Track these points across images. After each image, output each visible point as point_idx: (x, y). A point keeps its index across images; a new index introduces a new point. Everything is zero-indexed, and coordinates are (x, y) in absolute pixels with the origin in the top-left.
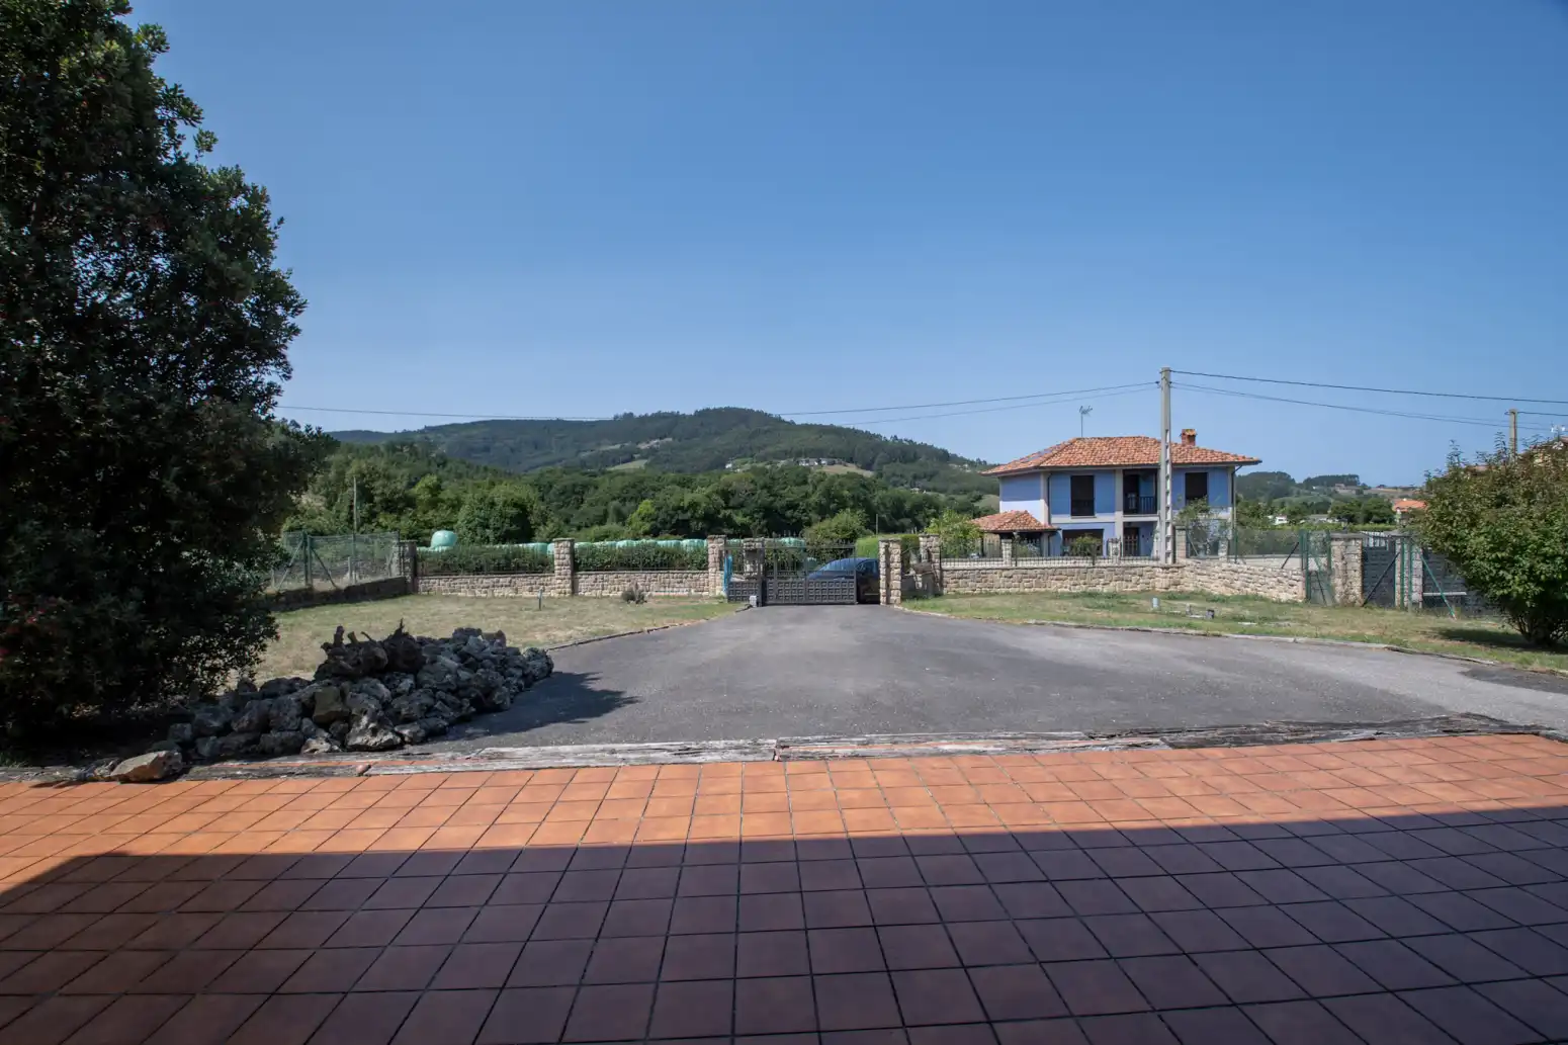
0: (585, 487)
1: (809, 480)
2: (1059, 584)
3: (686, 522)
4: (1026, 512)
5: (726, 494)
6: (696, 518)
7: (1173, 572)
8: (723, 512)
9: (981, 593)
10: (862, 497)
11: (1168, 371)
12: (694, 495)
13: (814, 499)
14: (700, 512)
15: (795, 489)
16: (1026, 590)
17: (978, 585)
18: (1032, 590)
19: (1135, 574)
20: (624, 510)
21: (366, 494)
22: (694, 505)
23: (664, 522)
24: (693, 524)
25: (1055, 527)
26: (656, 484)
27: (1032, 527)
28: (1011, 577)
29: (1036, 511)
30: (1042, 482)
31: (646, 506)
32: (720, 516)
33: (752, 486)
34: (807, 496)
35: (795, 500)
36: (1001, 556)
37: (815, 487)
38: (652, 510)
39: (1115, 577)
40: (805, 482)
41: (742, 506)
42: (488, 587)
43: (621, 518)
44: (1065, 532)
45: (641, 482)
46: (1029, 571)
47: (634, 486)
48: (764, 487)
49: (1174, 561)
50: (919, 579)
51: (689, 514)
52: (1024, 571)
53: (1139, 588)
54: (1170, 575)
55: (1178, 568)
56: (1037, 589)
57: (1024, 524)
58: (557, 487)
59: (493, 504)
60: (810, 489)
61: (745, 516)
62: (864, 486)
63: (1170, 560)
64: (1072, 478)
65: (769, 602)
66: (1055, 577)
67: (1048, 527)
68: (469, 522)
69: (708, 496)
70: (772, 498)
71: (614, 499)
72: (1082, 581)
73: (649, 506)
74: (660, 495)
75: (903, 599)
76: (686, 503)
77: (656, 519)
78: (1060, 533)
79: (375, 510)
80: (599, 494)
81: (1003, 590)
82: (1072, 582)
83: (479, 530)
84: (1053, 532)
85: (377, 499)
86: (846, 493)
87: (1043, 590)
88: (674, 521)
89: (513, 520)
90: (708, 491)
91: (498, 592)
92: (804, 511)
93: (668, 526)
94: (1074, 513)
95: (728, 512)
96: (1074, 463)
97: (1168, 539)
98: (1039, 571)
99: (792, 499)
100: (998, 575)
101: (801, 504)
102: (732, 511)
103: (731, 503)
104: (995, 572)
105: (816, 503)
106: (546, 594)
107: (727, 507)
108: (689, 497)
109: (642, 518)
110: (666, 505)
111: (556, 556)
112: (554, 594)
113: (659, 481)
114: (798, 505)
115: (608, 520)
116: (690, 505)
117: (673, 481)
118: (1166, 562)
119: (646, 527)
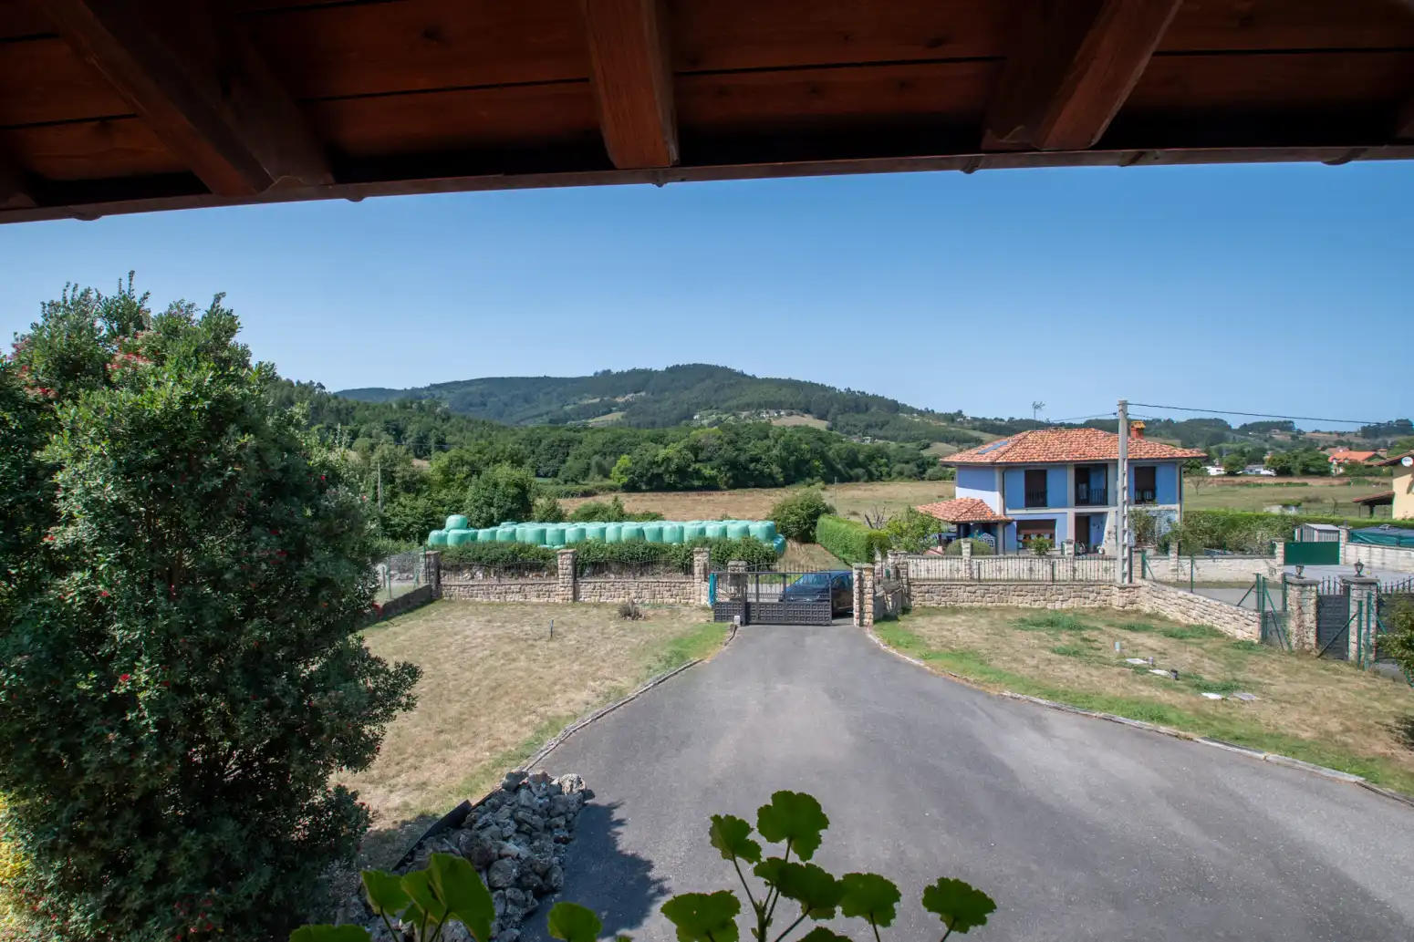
0: (570, 443)
1: (770, 435)
2: (1020, 599)
3: (659, 476)
4: (982, 501)
5: (696, 449)
6: (669, 472)
7: (1130, 592)
8: (693, 466)
9: (946, 607)
10: (819, 450)
12: (667, 451)
13: (775, 452)
14: (673, 466)
15: (759, 444)
16: (989, 604)
17: (943, 599)
18: (994, 604)
19: (1093, 592)
20: (605, 464)
21: (388, 477)
22: (667, 460)
23: (641, 476)
24: (666, 478)
25: (1010, 518)
26: (633, 440)
27: (988, 517)
28: (975, 592)
29: (992, 502)
30: (997, 477)
31: (624, 461)
32: (691, 469)
33: (719, 441)
34: (769, 449)
35: (759, 454)
36: (961, 553)
37: (776, 441)
38: (630, 465)
39: (1073, 594)
40: (767, 437)
41: (710, 459)
42: (501, 593)
43: (602, 472)
44: (1019, 522)
45: (619, 438)
47: (613, 442)
48: (730, 442)
49: (1131, 581)
50: (890, 599)
51: (663, 468)
52: (986, 587)
53: (1096, 605)
54: (1127, 594)
55: (1134, 588)
56: (999, 604)
57: (980, 514)
58: (545, 442)
59: (496, 485)
60: (771, 443)
61: (712, 469)
62: (820, 439)
63: (1126, 580)
64: (1027, 472)
65: (753, 621)
66: (1017, 593)
67: (1004, 518)
68: (476, 501)
69: (679, 451)
70: (737, 453)
71: (596, 453)
72: (1042, 598)
73: (627, 461)
74: (637, 451)
75: (875, 622)
76: (659, 459)
77: (633, 473)
78: (1015, 523)
79: (396, 490)
80: (583, 449)
81: (966, 605)
82: (1032, 598)
84: (1008, 523)
85: (398, 481)
86: (804, 446)
87: (1005, 604)
88: (649, 474)
90: (679, 446)
91: (509, 598)
92: (766, 463)
93: (645, 479)
94: (1028, 505)
95: (697, 466)
96: (1028, 459)
97: (1124, 560)
98: (1001, 587)
99: (755, 453)
100: (962, 590)
101: (763, 457)
102: (701, 464)
103: (700, 457)
104: (959, 587)
105: (777, 456)
106: (551, 600)
107: (697, 461)
108: (662, 453)
109: (622, 473)
110: (642, 460)
111: (560, 566)
112: (558, 600)
113: (635, 437)
114: (761, 458)
115: (591, 474)
116: (664, 460)
117: (648, 438)
118: (1123, 582)
119: (625, 480)
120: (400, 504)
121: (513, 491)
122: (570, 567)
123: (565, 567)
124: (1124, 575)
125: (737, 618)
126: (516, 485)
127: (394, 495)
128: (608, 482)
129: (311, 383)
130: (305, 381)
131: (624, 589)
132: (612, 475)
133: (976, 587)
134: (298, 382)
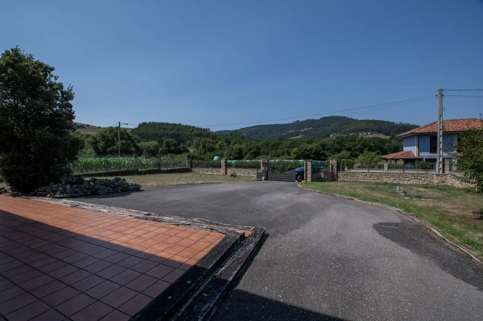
0: (279, 144)
1: (357, 140)
2: (387, 179)
3: (309, 155)
4: (410, 151)
5: (323, 146)
7: (442, 177)
8: (322, 151)
10: (379, 146)
11: (441, 90)
12: (311, 146)
13: (358, 147)
14: (313, 152)
15: (351, 143)
17: (352, 178)
18: (375, 181)
19: (423, 177)
20: (289, 151)
21: (204, 147)
22: (311, 149)
23: (301, 155)
24: (311, 155)
25: (421, 157)
26: (300, 143)
28: (366, 176)
29: (414, 151)
30: (416, 139)
31: (295, 150)
32: (321, 153)
33: (333, 143)
34: (356, 145)
35: (350, 147)
37: (359, 142)
38: (297, 151)
39: (413, 178)
40: (355, 141)
41: (329, 149)
43: (289, 154)
44: (426, 159)
45: (295, 142)
46: (374, 174)
47: (293, 144)
48: (338, 143)
49: (443, 172)
50: (323, 174)
51: (309, 152)
52: (371, 174)
53: (425, 183)
54: (440, 178)
55: (444, 175)
56: (377, 181)
57: (407, 156)
58: (271, 144)
59: (233, 149)
60: (357, 143)
61: (330, 153)
62: (380, 142)
64: (429, 137)
65: (269, 179)
66: (385, 177)
67: (418, 157)
69: (317, 146)
70: (340, 147)
71: (287, 147)
72: (398, 179)
73: (296, 149)
74: (300, 146)
75: (312, 181)
76: (308, 149)
77: (298, 154)
80: (283, 146)
81: (362, 180)
82: (393, 179)
83: (229, 156)
85: (206, 148)
86: (372, 144)
87: (380, 181)
88: (304, 154)
89: (238, 154)
90: (316, 144)
91: (209, 173)
92: (354, 151)
93: (302, 156)
94: (431, 152)
95: (323, 152)
96: (431, 131)
97: (440, 163)
98: (378, 174)
99: (349, 147)
100: (360, 175)
101: (352, 148)
102: (326, 151)
103: (325, 149)
104: (359, 173)
105: (359, 148)
106: (220, 174)
107: (324, 150)
108: (309, 146)
109: (294, 154)
110: (302, 149)
111: (222, 163)
112: (221, 174)
113: (301, 141)
114: (351, 149)
115: (285, 154)
116: (310, 149)
117: (306, 142)
118: (439, 172)
119: (295, 156)
120: (207, 155)
121: (238, 151)
122: (224, 164)
123: (223, 163)
124: (440, 169)
125: (263, 178)
126: (239, 149)
127: (205, 152)
128: (289, 157)
129: (207, 128)
130: (205, 128)
131: (240, 171)
132: (291, 155)
133: (367, 173)
134: (203, 128)
